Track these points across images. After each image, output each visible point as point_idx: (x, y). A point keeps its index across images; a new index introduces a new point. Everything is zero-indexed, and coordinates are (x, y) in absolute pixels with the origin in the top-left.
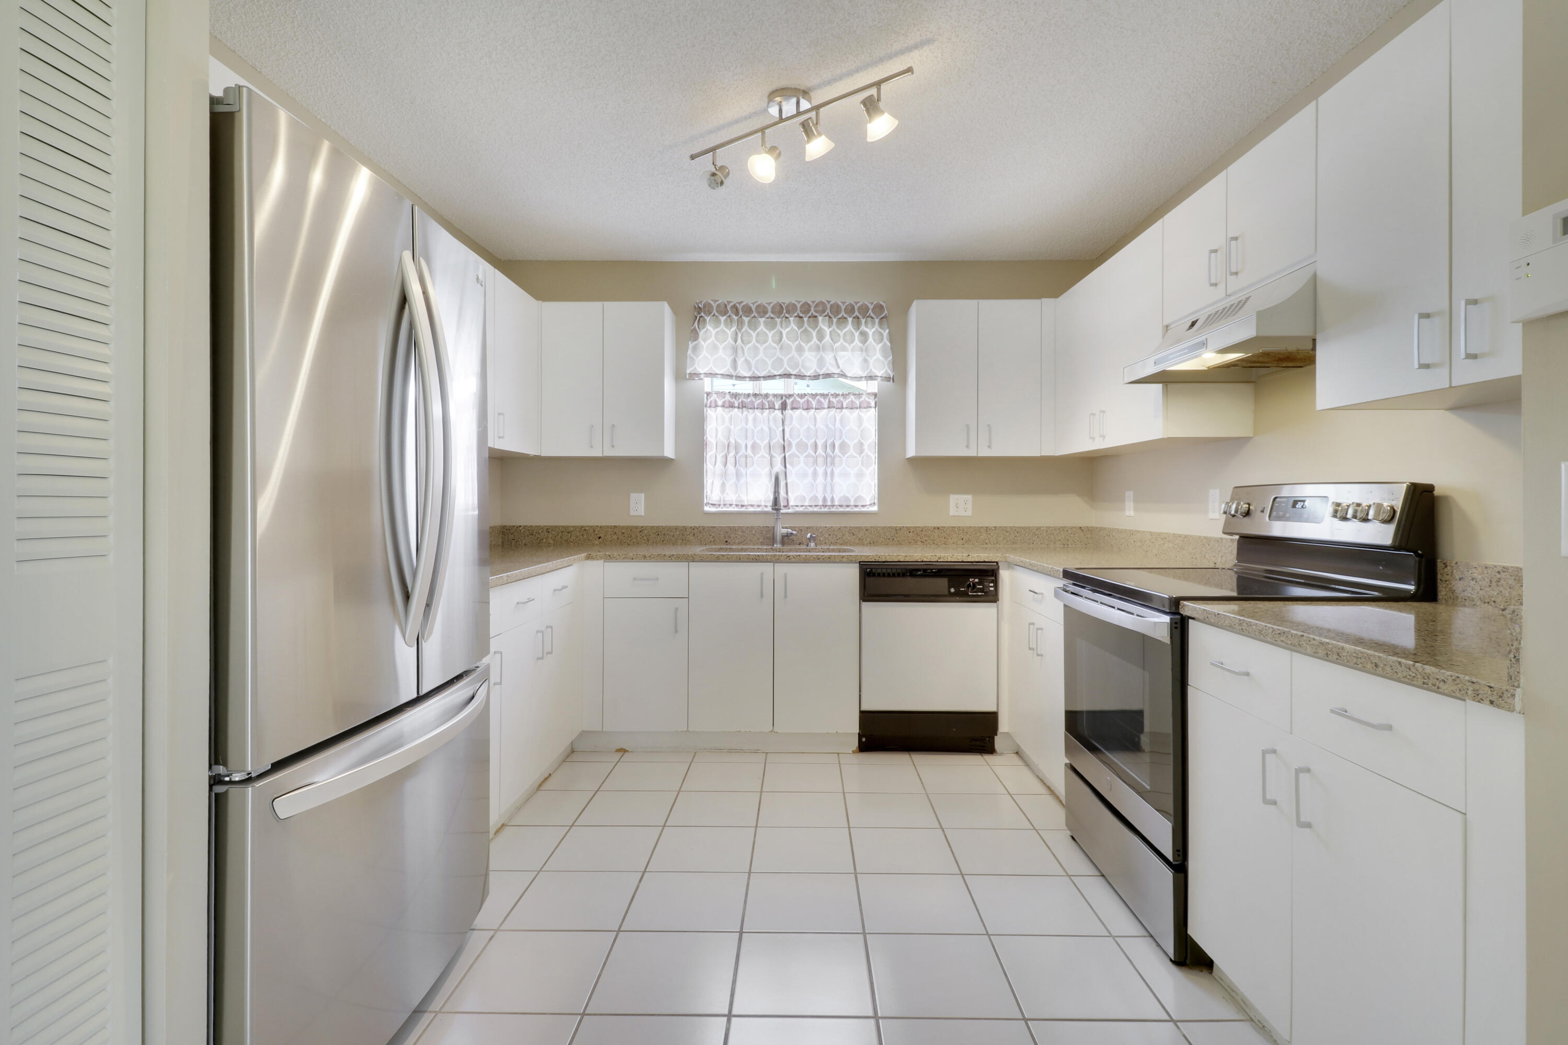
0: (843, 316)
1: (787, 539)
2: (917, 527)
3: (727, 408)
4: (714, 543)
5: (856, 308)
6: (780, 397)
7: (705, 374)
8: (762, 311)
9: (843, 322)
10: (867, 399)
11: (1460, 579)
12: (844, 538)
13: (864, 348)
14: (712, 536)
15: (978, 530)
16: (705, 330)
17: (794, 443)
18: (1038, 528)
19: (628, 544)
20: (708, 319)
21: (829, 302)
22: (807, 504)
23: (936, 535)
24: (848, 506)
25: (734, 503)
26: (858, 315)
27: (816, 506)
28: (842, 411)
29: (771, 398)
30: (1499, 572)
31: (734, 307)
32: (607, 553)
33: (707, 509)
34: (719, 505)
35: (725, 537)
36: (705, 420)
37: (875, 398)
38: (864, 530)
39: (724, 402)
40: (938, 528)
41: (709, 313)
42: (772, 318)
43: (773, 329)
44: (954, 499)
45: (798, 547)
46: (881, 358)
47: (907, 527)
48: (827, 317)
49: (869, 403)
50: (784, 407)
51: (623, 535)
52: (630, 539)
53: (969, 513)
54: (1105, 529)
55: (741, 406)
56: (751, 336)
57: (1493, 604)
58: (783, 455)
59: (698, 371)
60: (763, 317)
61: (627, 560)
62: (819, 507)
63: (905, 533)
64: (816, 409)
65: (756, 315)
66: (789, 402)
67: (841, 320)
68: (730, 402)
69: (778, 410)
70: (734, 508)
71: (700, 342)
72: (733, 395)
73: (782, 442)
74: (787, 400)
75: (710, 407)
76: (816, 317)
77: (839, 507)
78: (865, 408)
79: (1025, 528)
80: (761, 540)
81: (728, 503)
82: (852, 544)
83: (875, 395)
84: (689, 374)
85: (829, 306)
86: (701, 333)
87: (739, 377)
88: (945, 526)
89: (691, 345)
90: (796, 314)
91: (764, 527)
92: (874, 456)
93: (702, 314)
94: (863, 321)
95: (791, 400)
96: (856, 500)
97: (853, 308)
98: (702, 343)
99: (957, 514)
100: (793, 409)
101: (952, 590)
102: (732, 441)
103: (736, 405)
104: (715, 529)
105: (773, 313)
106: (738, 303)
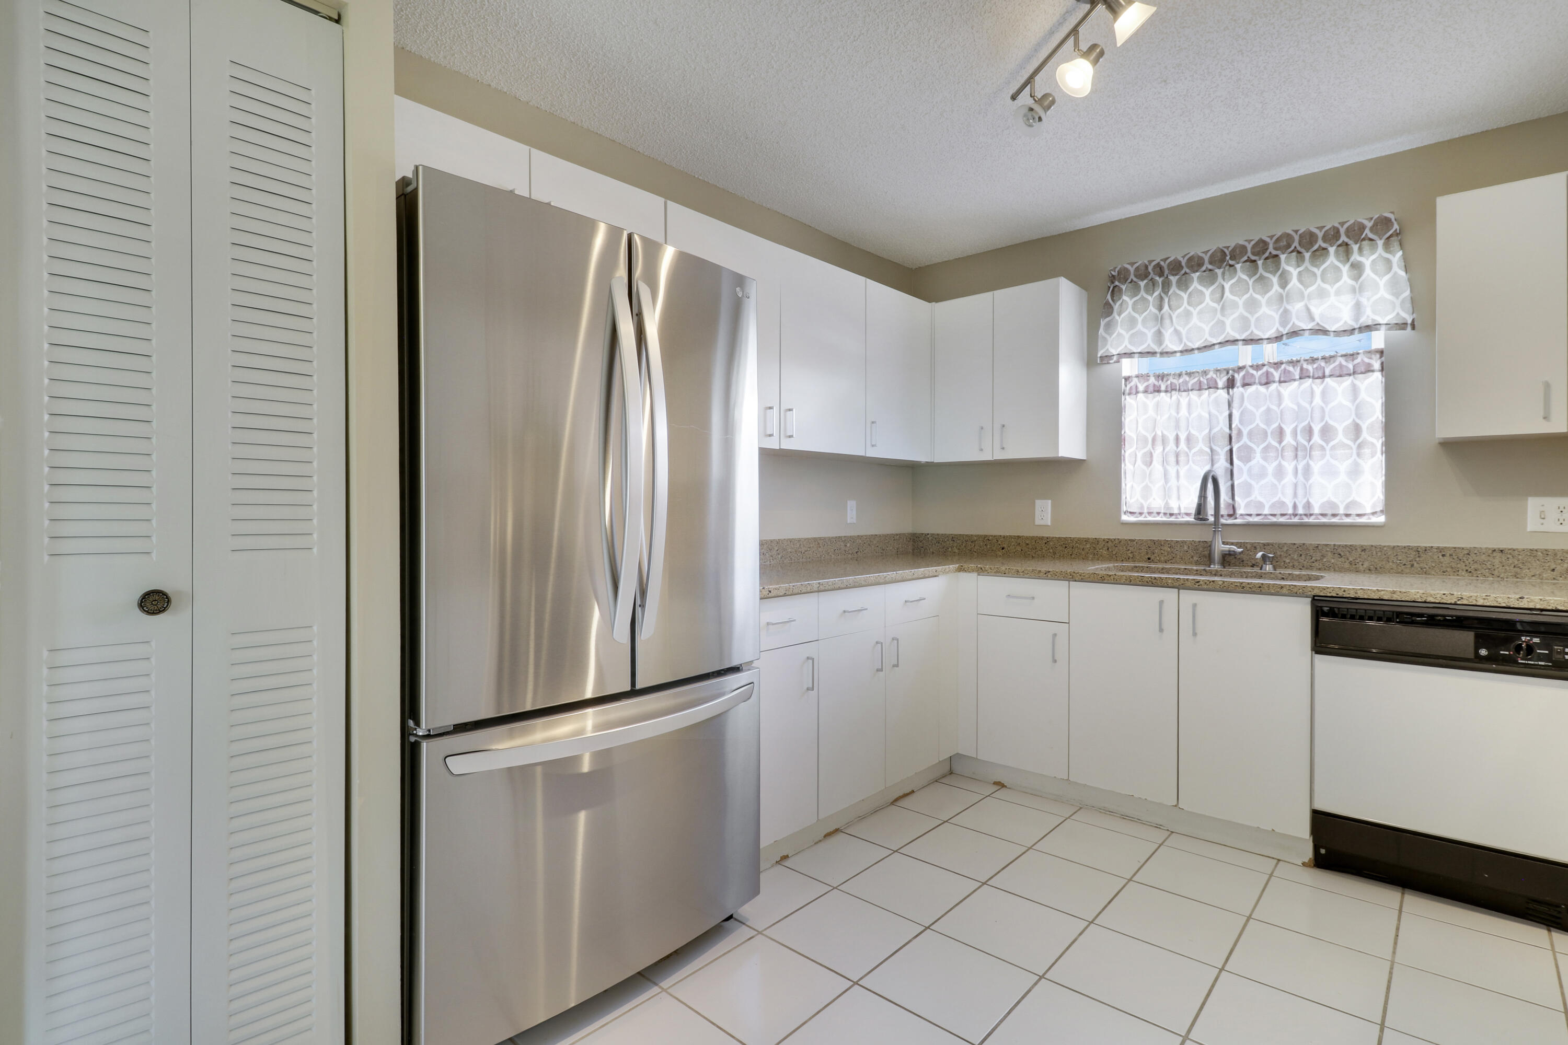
0: (1320, 246)
2: (1459, 548)
3: (1151, 393)
4: (1133, 559)
5: (1342, 231)
6: (1225, 373)
7: (1118, 354)
8: (1195, 263)
9: (1322, 255)
10: (1367, 360)
12: (1325, 560)
13: (1357, 287)
14: (1130, 552)
16: (1121, 301)
17: (1245, 432)
19: (1032, 557)
20: (1124, 287)
21: (1296, 232)
22: (1266, 512)
23: (1497, 562)
24: (1334, 515)
25: (1162, 511)
26: (1346, 240)
27: (1283, 515)
28: (1323, 381)
29: (1211, 374)
31: (1158, 266)
32: (979, 566)
33: (1125, 518)
34: (1141, 514)
35: (1147, 553)
36: (1123, 411)
37: (1381, 357)
38: (1359, 550)
39: (1147, 387)
40: (1502, 551)
41: (1125, 280)
42: (1210, 270)
43: (1213, 284)
44: (1534, 504)
45: (1249, 570)
46: (1389, 297)
47: (1438, 548)
48: (1294, 254)
49: (1369, 365)
50: (1231, 384)
51: (1027, 546)
52: (1034, 551)
55: (1169, 389)
56: (1182, 298)
58: (1228, 448)
59: (1111, 353)
60: (1197, 271)
61: (1000, 574)
62: (1288, 517)
63: (1435, 557)
64: (1280, 382)
65: (1188, 271)
66: (1238, 377)
67: (1317, 253)
68: (1154, 385)
69: (1223, 389)
70: (1162, 517)
71: (1114, 317)
72: (1159, 376)
73: (1227, 430)
74: (1236, 375)
75: (1130, 394)
76: (1277, 256)
77: (1320, 517)
78: (1362, 373)
80: (1196, 559)
81: (1155, 511)
82: (1337, 569)
83: (1381, 352)
84: (1100, 357)
85: (1297, 238)
86: (1116, 307)
87: (1167, 353)
88: (1514, 547)
89: (1103, 323)
90: (1245, 258)
91: (1199, 542)
92: (1378, 442)
93: (1117, 283)
94: (1355, 247)
95: (1242, 374)
96: (1347, 507)
97: (1338, 231)
98: (1117, 317)
99: (1542, 529)
100: (1245, 385)
101: (1483, 652)
102: (1159, 433)
103: (1163, 388)
104: (1135, 543)
105: (1211, 263)
106: (1162, 260)
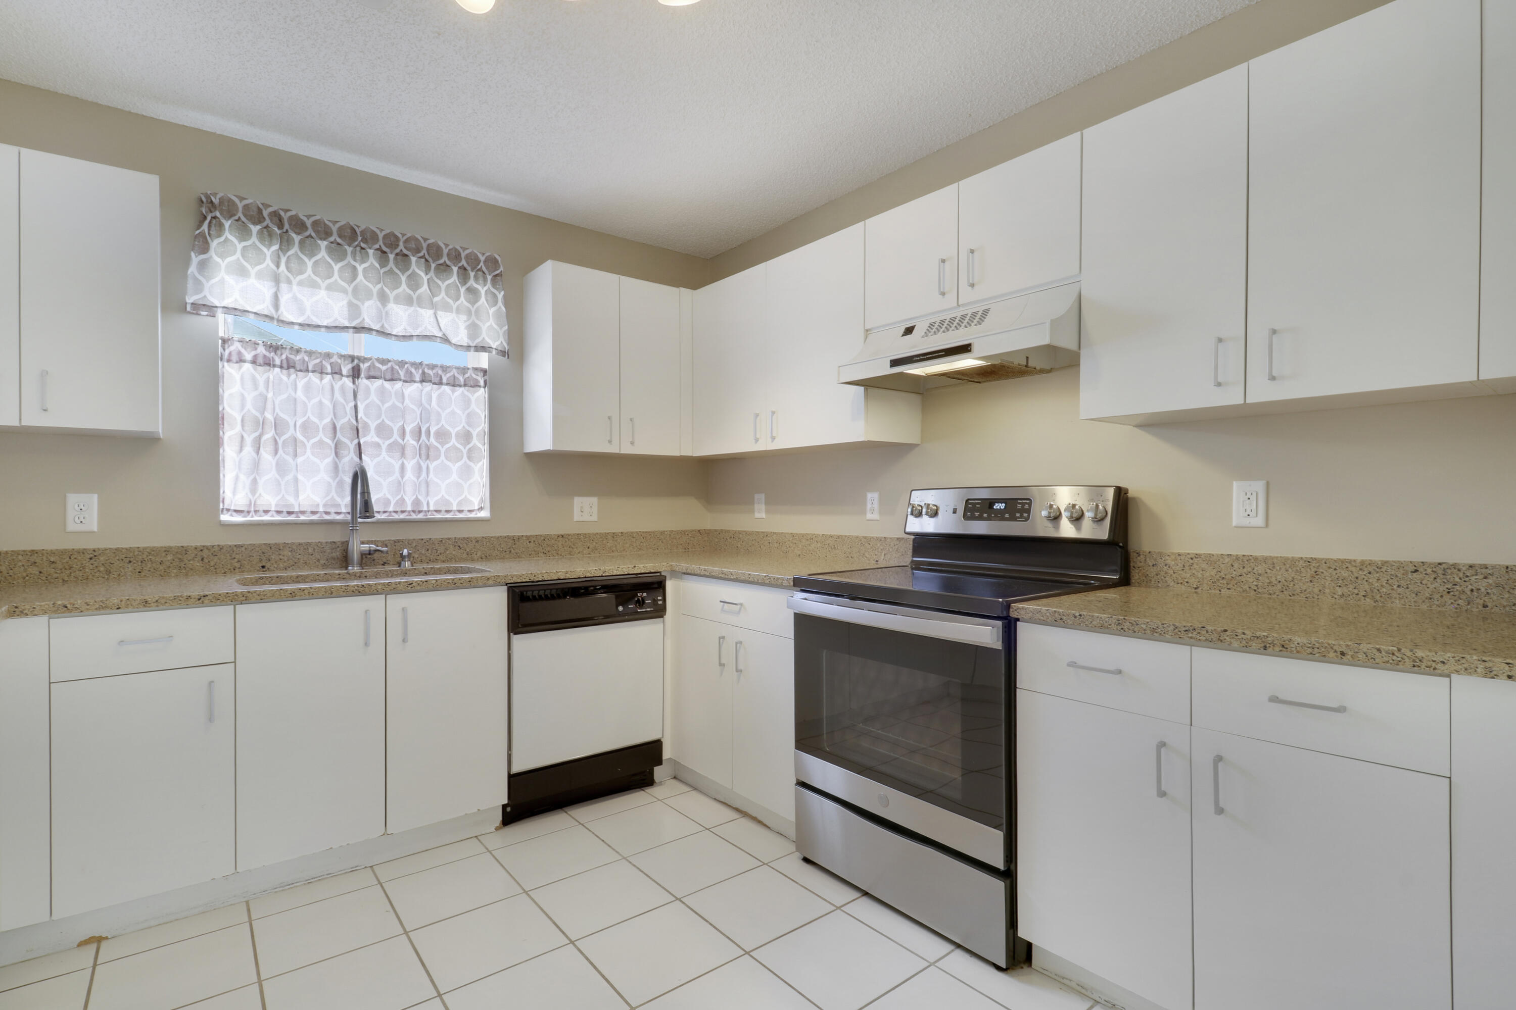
0: (445, 262)
1: (367, 558)
2: (539, 535)
3: (260, 365)
4: (241, 569)
5: (463, 255)
6: (350, 359)
7: (224, 307)
8: (323, 231)
9: (445, 271)
10: (474, 376)
11: (1153, 566)
12: (448, 552)
13: (473, 310)
14: (236, 560)
15: (605, 536)
16: (222, 239)
17: (373, 426)
18: (663, 533)
19: (64, 580)
20: (227, 224)
21: (425, 240)
22: (391, 509)
23: (560, 544)
24: (447, 511)
25: (273, 509)
26: (466, 265)
27: (403, 512)
28: (441, 387)
29: (335, 359)
30: (1192, 559)
31: (275, 215)
33: (225, 517)
34: (249, 512)
35: (261, 560)
36: (221, 380)
37: (484, 376)
38: (474, 541)
39: (255, 356)
40: (563, 536)
41: (230, 214)
42: (338, 244)
43: (342, 260)
44: (578, 501)
45: (380, 568)
46: (495, 326)
47: (526, 536)
48: (423, 260)
49: (477, 381)
50: (355, 374)
51: (53, 566)
52: (68, 572)
53: (595, 518)
54: (728, 531)
55: (285, 365)
56: (305, 263)
57: (1186, 584)
58: (356, 441)
59: (213, 303)
60: (324, 240)
61: (108, 611)
62: (407, 514)
63: (525, 544)
64: (405, 381)
65: (313, 234)
66: (364, 367)
67: (442, 267)
68: (265, 356)
69: (347, 377)
70: (272, 516)
71: (211, 257)
72: (271, 346)
73: (354, 422)
74: (361, 365)
75: (229, 361)
76: (407, 255)
77: (435, 513)
78: (471, 386)
79: (649, 533)
80: (322, 562)
81: (261, 509)
82: (457, 560)
83: (485, 372)
84: (193, 304)
85: (425, 245)
86: (214, 244)
87: (283, 322)
88: (569, 533)
89: (195, 259)
90: (377, 246)
91: (326, 543)
92: (484, 449)
93: (218, 214)
94: (472, 274)
95: (367, 365)
96: (459, 503)
97: (459, 254)
98: (217, 259)
99: (582, 519)
100: (369, 377)
101: (621, 608)
102: (269, 416)
103: (278, 362)
104: (243, 549)
105: (340, 236)
106: (282, 210)
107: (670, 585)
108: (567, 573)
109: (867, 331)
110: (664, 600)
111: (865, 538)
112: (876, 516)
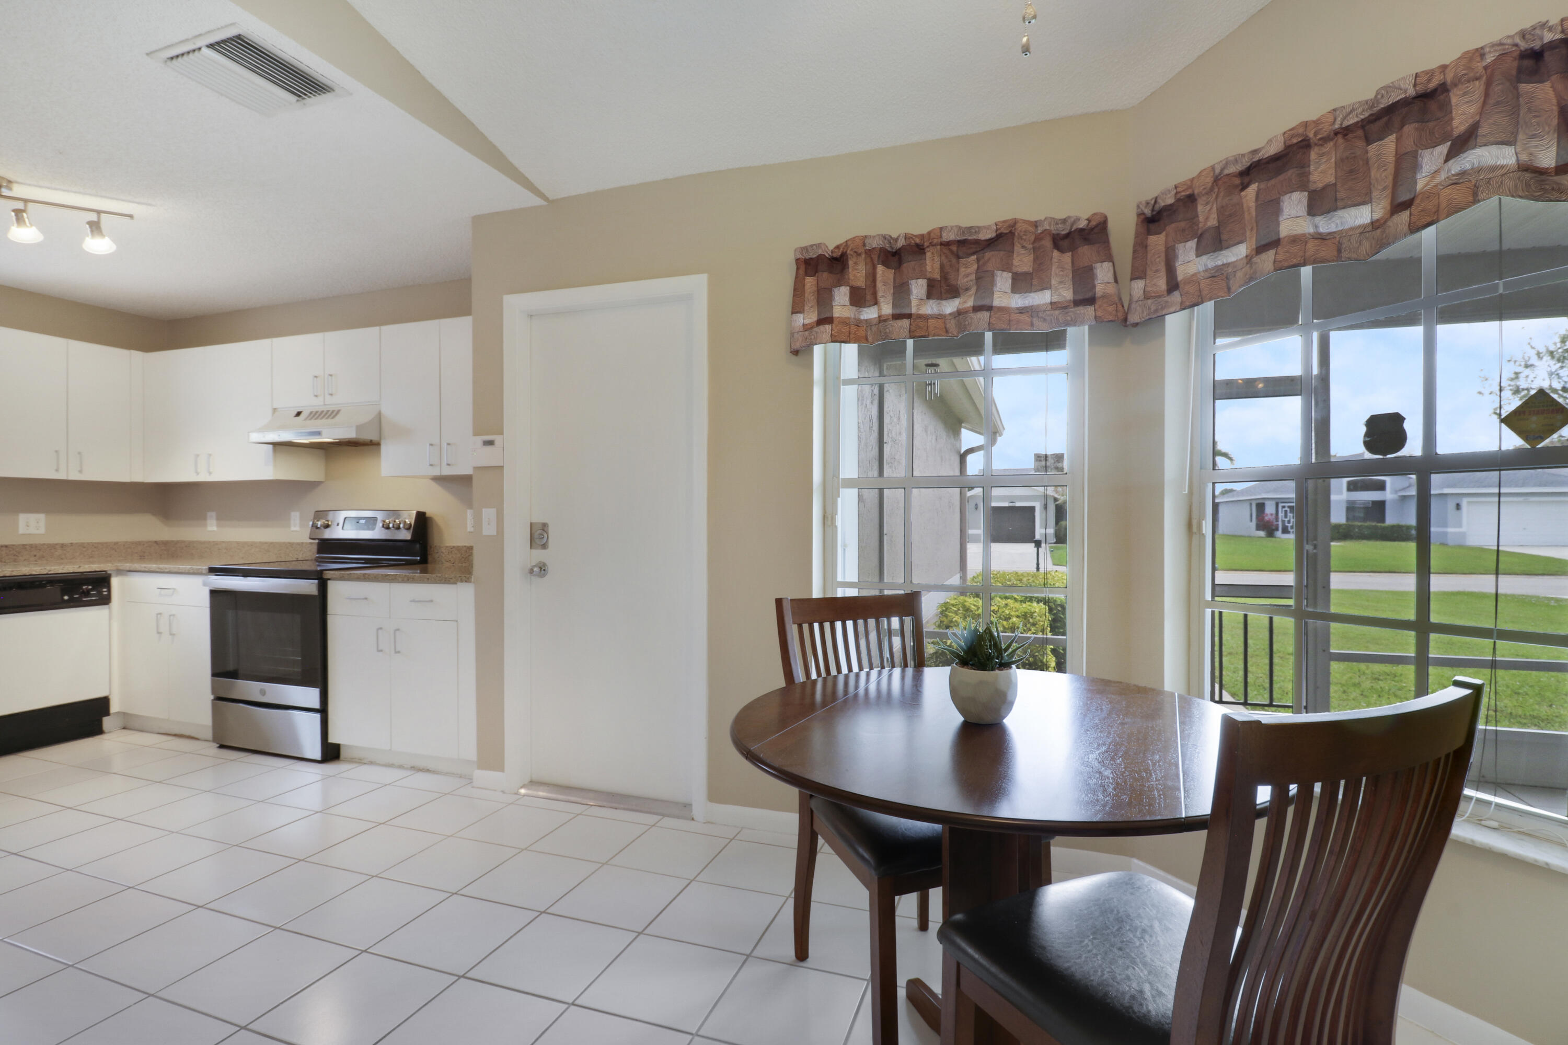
11: (437, 553)
15: (53, 547)
18: (116, 543)
23: (3, 553)
40: (5, 546)
44: (23, 518)
53: (42, 531)
54: (183, 542)
79: (102, 544)
88: (14, 544)
99: (28, 532)
101: (66, 598)
107: (115, 582)
108: (12, 571)
109: (275, 409)
110: (109, 591)
111: (289, 543)
112: (297, 528)
